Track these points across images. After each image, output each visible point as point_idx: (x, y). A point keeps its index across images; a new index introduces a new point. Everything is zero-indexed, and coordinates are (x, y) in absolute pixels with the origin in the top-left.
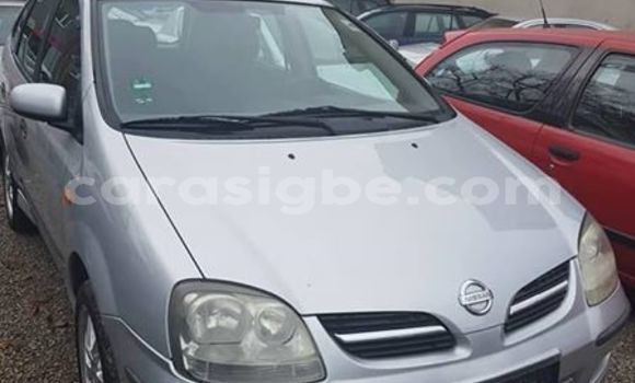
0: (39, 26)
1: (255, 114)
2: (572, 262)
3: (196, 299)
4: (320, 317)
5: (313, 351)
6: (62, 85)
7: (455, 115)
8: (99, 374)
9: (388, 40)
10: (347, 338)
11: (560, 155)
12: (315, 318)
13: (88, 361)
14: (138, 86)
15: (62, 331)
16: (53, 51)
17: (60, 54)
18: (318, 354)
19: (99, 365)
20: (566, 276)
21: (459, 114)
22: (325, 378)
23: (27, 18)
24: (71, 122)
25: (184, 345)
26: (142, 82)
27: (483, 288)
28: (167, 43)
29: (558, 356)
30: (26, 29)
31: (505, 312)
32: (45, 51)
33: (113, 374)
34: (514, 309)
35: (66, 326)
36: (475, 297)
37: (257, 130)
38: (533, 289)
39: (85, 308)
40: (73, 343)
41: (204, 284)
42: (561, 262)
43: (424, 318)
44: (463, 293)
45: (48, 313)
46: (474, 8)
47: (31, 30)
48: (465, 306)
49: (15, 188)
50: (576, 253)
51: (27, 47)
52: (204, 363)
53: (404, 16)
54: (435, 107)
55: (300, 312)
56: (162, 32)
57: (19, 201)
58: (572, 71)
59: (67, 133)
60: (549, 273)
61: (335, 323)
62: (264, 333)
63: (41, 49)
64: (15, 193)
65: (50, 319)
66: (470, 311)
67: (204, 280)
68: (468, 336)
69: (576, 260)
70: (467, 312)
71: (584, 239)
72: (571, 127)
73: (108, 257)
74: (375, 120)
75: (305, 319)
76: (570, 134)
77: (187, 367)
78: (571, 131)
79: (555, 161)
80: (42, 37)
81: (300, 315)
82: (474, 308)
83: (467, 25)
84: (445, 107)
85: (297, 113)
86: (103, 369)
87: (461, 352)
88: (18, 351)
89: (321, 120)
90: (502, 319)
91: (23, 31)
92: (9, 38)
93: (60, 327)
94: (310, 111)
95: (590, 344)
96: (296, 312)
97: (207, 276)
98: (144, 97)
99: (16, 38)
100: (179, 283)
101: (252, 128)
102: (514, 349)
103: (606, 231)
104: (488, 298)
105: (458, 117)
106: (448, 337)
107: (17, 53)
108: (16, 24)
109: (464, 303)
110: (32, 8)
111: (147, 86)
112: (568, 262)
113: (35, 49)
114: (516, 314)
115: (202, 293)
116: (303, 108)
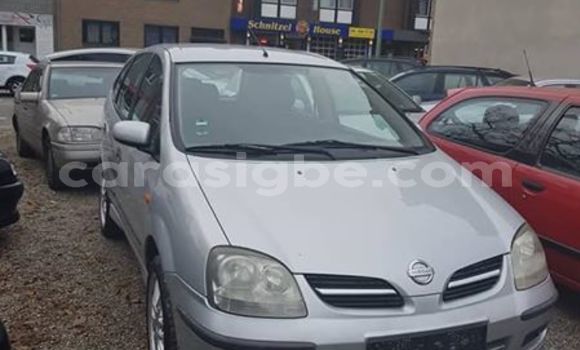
0: (131, 84)
1: (279, 144)
2: (505, 257)
3: (224, 258)
4: (305, 275)
5: (299, 298)
6: (147, 122)
7: (435, 150)
8: (161, 320)
9: (411, 95)
10: (323, 291)
11: (530, 187)
12: (302, 276)
13: (153, 314)
14: (198, 124)
15: (136, 306)
16: (141, 102)
17: (147, 105)
18: (303, 300)
19: (161, 314)
20: (499, 266)
21: (438, 150)
22: (306, 316)
23: (125, 77)
24: (152, 148)
25: (215, 288)
26: (202, 121)
27: (427, 266)
28: (227, 96)
29: (487, 322)
30: (123, 86)
31: (443, 284)
32: (137, 102)
33: (170, 316)
34: (451, 285)
35: (139, 302)
36: (419, 272)
37: (279, 156)
38: (469, 272)
39: (154, 275)
40: (144, 314)
41: (230, 249)
42: (495, 255)
43: (381, 283)
44: (410, 267)
45: (126, 294)
46: (498, 70)
47: (126, 87)
48: (412, 278)
49: (108, 202)
50: (509, 250)
51: (123, 99)
52: (227, 299)
53: (435, 76)
54: (421, 144)
55: (292, 270)
56: (227, 88)
57: (111, 213)
58: (543, 119)
59: (149, 156)
60: (484, 261)
61: (315, 281)
62: (269, 286)
63: (133, 101)
64: (108, 207)
65: (128, 298)
66: (416, 282)
67: (230, 246)
68: (414, 299)
69: (509, 256)
70: (413, 283)
71: (517, 242)
72: (540, 165)
73: (172, 242)
74: (369, 151)
75: (296, 276)
76: (539, 171)
77: (216, 302)
78: (540, 168)
79: (526, 191)
80: (135, 91)
81: (292, 274)
82: (420, 279)
83: (491, 83)
84: (428, 144)
85: (309, 144)
86: (165, 316)
87: (408, 309)
88: (104, 316)
89: (326, 150)
90: (441, 289)
91: (121, 87)
92: (111, 91)
93: (136, 303)
94: (318, 143)
95: (516, 318)
96: (289, 270)
97: (233, 244)
98: (201, 131)
99: (116, 92)
100: (214, 248)
101: (275, 154)
102: (449, 312)
103: (540, 239)
104: (430, 273)
105: (436, 153)
106: (398, 298)
107: (116, 102)
108: (117, 81)
109: (412, 275)
110: (128, 71)
111: (204, 123)
112: (501, 256)
113: (128, 102)
114: (453, 288)
115: (228, 254)
116: (314, 141)
